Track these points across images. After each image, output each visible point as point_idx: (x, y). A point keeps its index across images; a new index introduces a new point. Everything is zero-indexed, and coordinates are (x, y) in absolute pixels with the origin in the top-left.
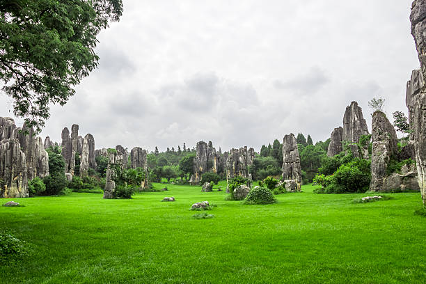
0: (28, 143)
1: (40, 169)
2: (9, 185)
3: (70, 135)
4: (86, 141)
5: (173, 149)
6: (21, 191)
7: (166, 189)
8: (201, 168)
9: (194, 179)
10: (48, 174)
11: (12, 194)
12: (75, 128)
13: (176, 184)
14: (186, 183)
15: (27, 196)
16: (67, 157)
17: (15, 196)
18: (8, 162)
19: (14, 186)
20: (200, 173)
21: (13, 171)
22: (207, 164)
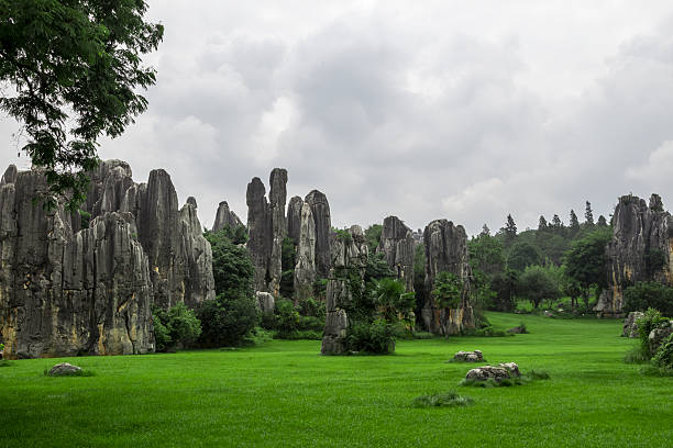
0: (160, 221)
1: (192, 282)
2: (108, 325)
3: (267, 195)
4: (307, 210)
5: (556, 219)
6: (134, 338)
7: (523, 330)
8: (629, 272)
9: (609, 301)
10: (211, 295)
11: (115, 346)
12: (279, 177)
13: (556, 316)
14: (588, 314)
15: (150, 351)
16: (262, 252)
17: (121, 351)
18: (103, 269)
19: (119, 326)
20: (625, 284)
21: (115, 290)
22: (648, 260)
